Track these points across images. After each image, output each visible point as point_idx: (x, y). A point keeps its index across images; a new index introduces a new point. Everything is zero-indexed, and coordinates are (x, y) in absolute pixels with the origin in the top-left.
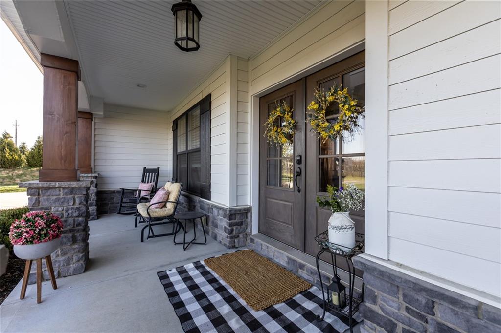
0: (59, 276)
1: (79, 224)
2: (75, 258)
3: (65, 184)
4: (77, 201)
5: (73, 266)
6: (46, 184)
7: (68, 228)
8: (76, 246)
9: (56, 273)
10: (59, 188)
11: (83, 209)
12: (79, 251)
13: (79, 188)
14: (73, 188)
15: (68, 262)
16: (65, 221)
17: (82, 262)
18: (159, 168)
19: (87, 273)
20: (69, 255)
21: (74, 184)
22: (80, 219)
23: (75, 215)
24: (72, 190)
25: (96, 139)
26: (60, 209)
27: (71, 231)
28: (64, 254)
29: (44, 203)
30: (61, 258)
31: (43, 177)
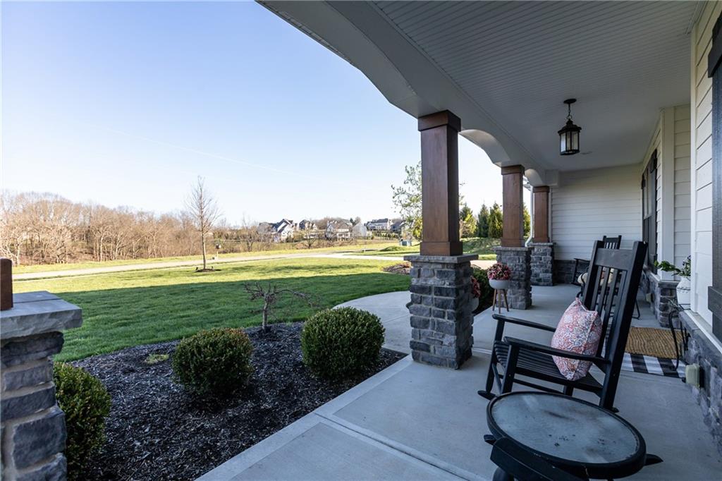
0: (511, 307)
1: (522, 276)
2: (520, 298)
3: (514, 249)
4: (521, 261)
5: (519, 303)
6: (504, 248)
7: (516, 278)
8: (520, 290)
9: (509, 305)
10: (511, 251)
11: (524, 266)
12: (522, 295)
13: (522, 251)
14: (518, 252)
15: (516, 299)
16: (514, 273)
17: (524, 302)
18: (620, 237)
19: (527, 311)
20: (516, 295)
21: (519, 249)
22: (523, 273)
23: (520, 269)
24: (518, 253)
25: (553, 209)
26: (512, 264)
27: (517, 280)
28: (514, 294)
29: (504, 260)
30: (512, 296)
31: (503, 244)
